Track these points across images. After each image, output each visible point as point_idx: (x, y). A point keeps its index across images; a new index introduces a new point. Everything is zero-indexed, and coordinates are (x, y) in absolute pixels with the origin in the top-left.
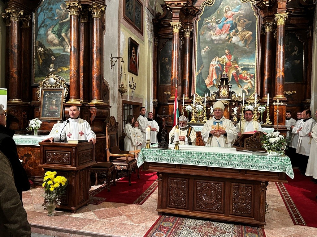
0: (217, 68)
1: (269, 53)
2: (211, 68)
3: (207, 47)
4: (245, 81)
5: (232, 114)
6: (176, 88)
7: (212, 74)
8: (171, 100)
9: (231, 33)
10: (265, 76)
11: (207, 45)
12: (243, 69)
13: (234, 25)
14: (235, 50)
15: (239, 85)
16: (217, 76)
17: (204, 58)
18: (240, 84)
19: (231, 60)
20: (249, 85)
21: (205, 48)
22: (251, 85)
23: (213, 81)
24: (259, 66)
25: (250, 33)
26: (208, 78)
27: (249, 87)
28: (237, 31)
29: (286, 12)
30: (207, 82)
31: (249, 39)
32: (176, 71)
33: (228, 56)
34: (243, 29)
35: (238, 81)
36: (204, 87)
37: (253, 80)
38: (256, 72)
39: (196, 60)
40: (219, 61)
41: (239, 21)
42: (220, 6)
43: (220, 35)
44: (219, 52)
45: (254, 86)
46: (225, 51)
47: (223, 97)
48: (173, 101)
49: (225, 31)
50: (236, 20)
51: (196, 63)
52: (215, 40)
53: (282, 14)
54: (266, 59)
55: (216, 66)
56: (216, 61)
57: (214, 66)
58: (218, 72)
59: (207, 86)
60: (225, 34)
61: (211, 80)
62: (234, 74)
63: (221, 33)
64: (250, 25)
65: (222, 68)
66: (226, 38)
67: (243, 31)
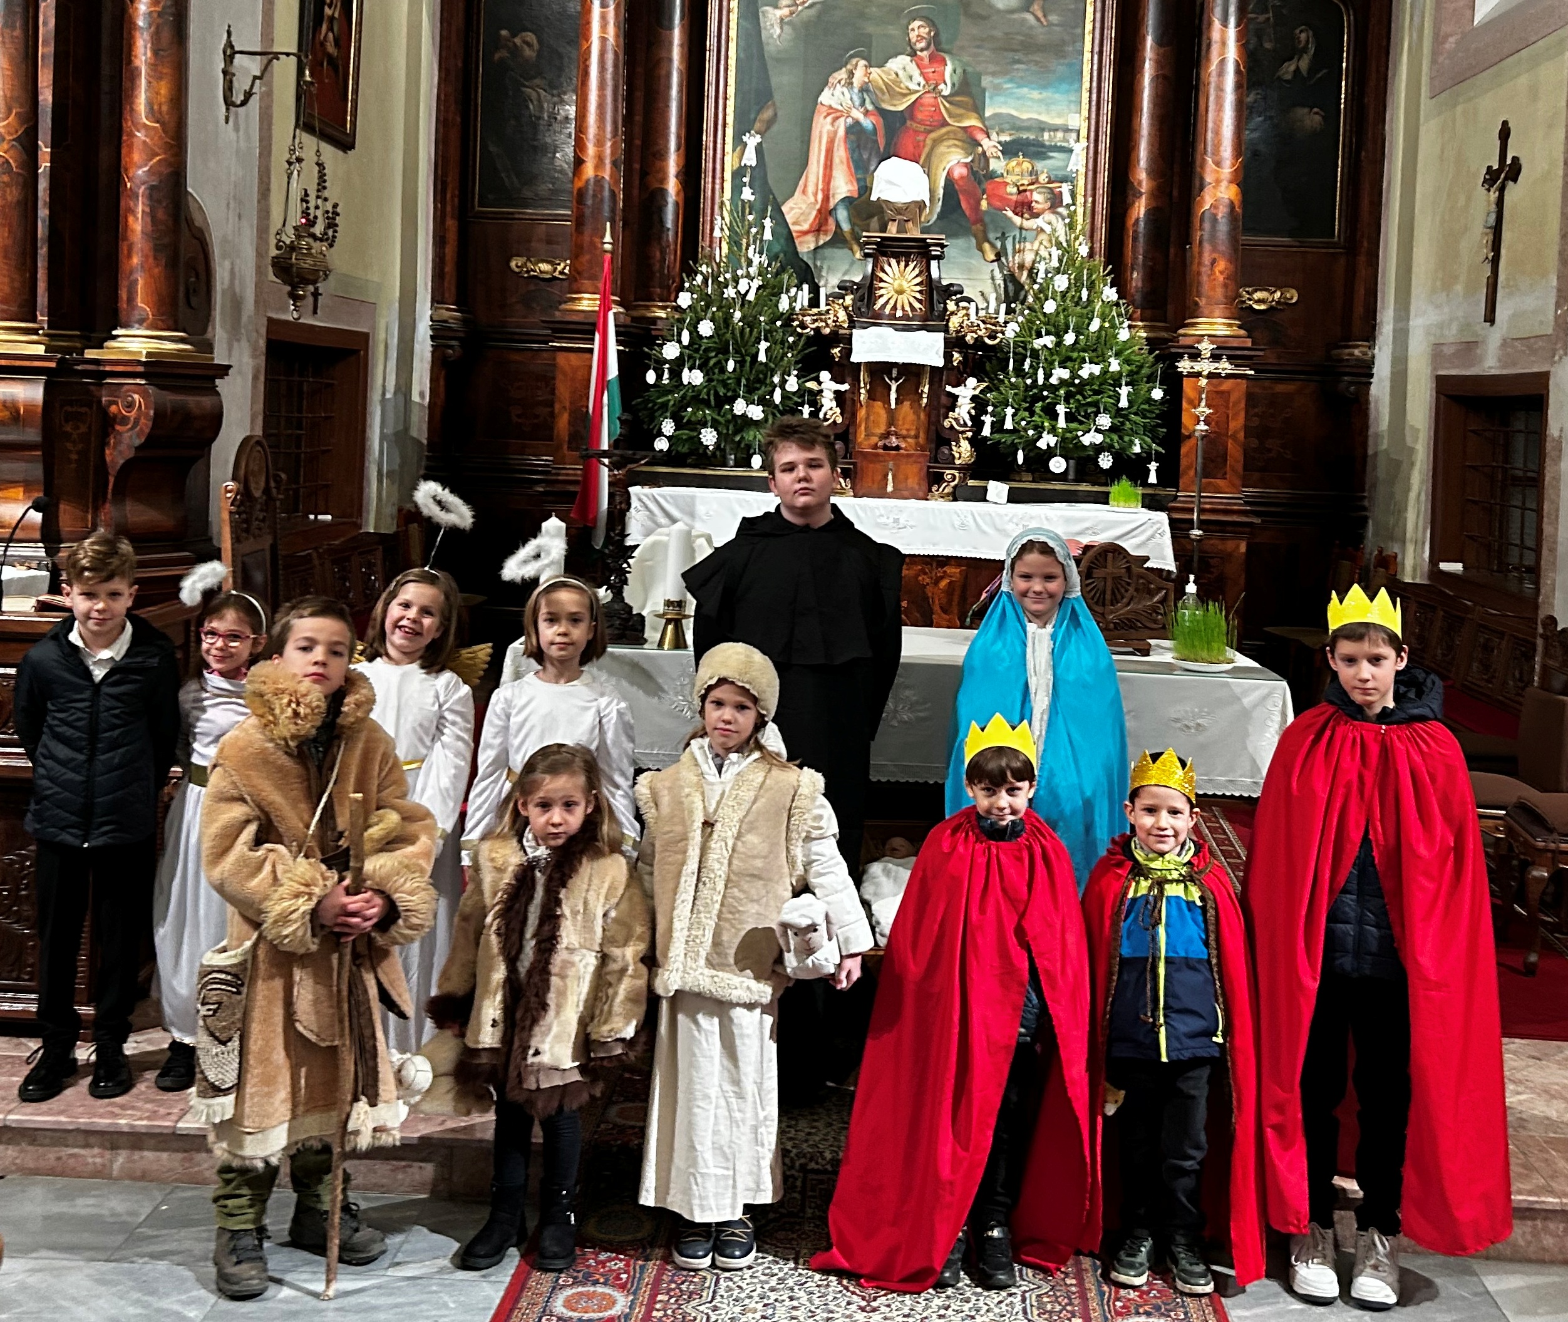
0: (855, 129)
1: (1159, 64)
2: (822, 127)
4: (1019, 220)
5: (946, 424)
6: (608, 247)
7: (828, 166)
8: (575, 318)
10: (1135, 195)
12: (1009, 150)
14: (969, 29)
15: (987, 246)
16: (858, 180)
17: (778, 60)
18: (991, 236)
19: (942, 86)
20: (1042, 245)
23: (835, 209)
24: (1102, 137)
26: (799, 188)
30: (796, 211)
32: (609, 135)
33: (926, 61)
35: (979, 218)
38: (1082, 170)
39: (726, 69)
40: (868, 91)
44: (870, 29)
46: (906, 32)
47: (893, 316)
48: (588, 328)
51: (731, 90)
54: (1145, 97)
55: (850, 121)
56: (850, 84)
57: (842, 120)
58: (865, 157)
59: (797, 242)
61: (819, 204)
62: (957, 174)
65: (890, 134)
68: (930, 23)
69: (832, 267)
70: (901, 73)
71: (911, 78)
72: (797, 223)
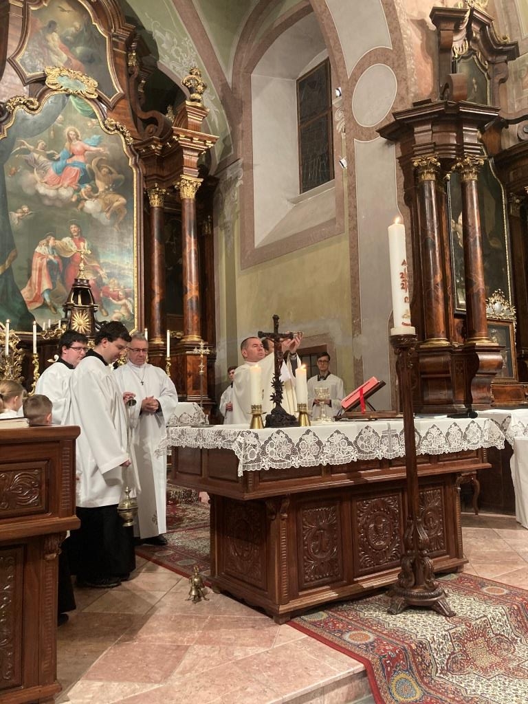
0: (50, 263)
1: (160, 250)
2: (37, 262)
3: (25, 209)
4: (115, 301)
7: (40, 276)
9: (83, 190)
10: (155, 294)
11: (26, 204)
13: (90, 176)
14: (92, 230)
15: (103, 310)
16: (53, 283)
17: (17, 233)
20: (123, 311)
21: (20, 211)
22: (128, 311)
23: (43, 293)
25: (122, 200)
26: (28, 285)
27: (123, 315)
28: (95, 190)
29: (198, 177)
31: (121, 212)
33: (77, 240)
34: (109, 189)
35: (100, 299)
36: (18, 306)
37: (130, 302)
38: (136, 285)
40: (55, 249)
41: (99, 167)
42: (55, 122)
43: (57, 187)
44: (55, 226)
45: (134, 315)
49: (69, 182)
50: (93, 164)
52: (46, 196)
53: (193, 180)
54: (156, 262)
55: (48, 259)
56: (47, 246)
57: (45, 259)
58: (55, 273)
59: (27, 305)
60: (69, 188)
61: (37, 291)
62: (90, 283)
63: (59, 183)
64: (121, 183)
65: (65, 266)
66: (72, 197)
67: (107, 192)
68: (78, 226)
69: (43, 316)
70: (68, 243)
71: (72, 246)
72: (27, 298)
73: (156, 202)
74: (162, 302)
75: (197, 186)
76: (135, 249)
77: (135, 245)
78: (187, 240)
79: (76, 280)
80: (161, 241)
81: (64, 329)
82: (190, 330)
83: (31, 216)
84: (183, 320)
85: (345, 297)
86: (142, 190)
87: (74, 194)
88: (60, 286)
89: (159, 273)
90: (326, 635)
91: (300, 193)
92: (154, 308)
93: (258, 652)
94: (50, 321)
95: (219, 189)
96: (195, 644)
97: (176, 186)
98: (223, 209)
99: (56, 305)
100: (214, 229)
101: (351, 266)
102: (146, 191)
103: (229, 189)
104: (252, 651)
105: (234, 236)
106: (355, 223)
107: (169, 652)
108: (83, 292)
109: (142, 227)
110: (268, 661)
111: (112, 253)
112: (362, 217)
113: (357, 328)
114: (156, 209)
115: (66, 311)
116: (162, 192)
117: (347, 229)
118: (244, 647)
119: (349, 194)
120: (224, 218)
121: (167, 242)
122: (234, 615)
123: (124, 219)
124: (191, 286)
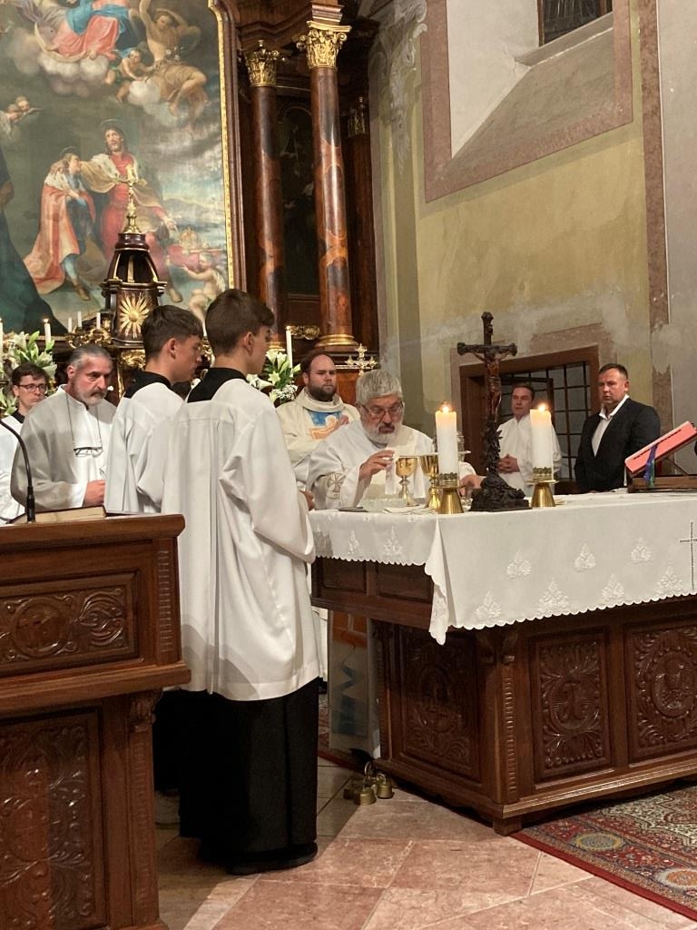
0: (72, 204)
1: (274, 171)
2: (50, 204)
3: (23, 103)
4: (193, 274)
7: (56, 231)
9: (125, 61)
10: (265, 258)
11: (24, 95)
13: (136, 31)
15: (172, 291)
16: (79, 242)
17: (11, 151)
18: (175, 284)
20: (207, 291)
21: (12, 107)
23: (63, 262)
25: (199, 76)
26: (36, 247)
27: (208, 300)
28: (147, 58)
29: (341, 24)
30: (34, 263)
31: (198, 98)
33: (120, 159)
34: (172, 56)
35: (165, 271)
36: (20, 288)
37: (221, 273)
38: (230, 240)
40: (80, 178)
41: (152, 13)
43: (76, 57)
44: (78, 133)
46: (103, 137)
47: (131, 337)
49: (99, 46)
50: (141, 10)
52: (58, 76)
53: (331, 29)
54: (265, 194)
55: (69, 198)
56: (66, 171)
57: (63, 198)
58: (82, 224)
59: (37, 286)
60: (99, 57)
61: (52, 259)
62: (148, 239)
63: (80, 50)
64: (195, 44)
65: (99, 210)
66: (106, 76)
67: (169, 61)
68: (119, 131)
69: (64, 305)
70: (103, 166)
71: (110, 170)
72: (37, 273)
73: (261, 76)
74: (278, 273)
75: (338, 41)
76: (226, 171)
77: (226, 163)
78: (323, 150)
79: (122, 236)
80: (273, 154)
81: (106, 329)
82: (333, 324)
83: (34, 117)
84: (319, 305)
85: (635, 250)
86: (234, 56)
87: (109, 68)
88: (92, 248)
89: (272, 217)
90: (623, 873)
91: (540, 45)
92: (264, 285)
93: (505, 902)
94: (79, 314)
95: (380, 43)
96: (392, 885)
97: (298, 44)
98: (388, 83)
99: (88, 283)
100: (371, 123)
101: (648, 190)
102: (242, 57)
103: (399, 41)
104: (492, 901)
105: (410, 136)
106: (655, 102)
107: (350, 898)
108: (135, 258)
109: (237, 128)
110: (524, 917)
111: (184, 179)
112: (669, 89)
113: (659, 311)
114: (262, 90)
115: (107, 295)
116: (272, 56)
117: (638, 114)
118: (477, 893)
119: (643, 45)
120: (391, 100)
121: (283, 153)
122: (453, 839)
123: (204, 114)
124: (332, 240)
